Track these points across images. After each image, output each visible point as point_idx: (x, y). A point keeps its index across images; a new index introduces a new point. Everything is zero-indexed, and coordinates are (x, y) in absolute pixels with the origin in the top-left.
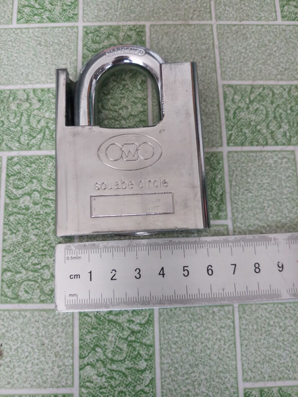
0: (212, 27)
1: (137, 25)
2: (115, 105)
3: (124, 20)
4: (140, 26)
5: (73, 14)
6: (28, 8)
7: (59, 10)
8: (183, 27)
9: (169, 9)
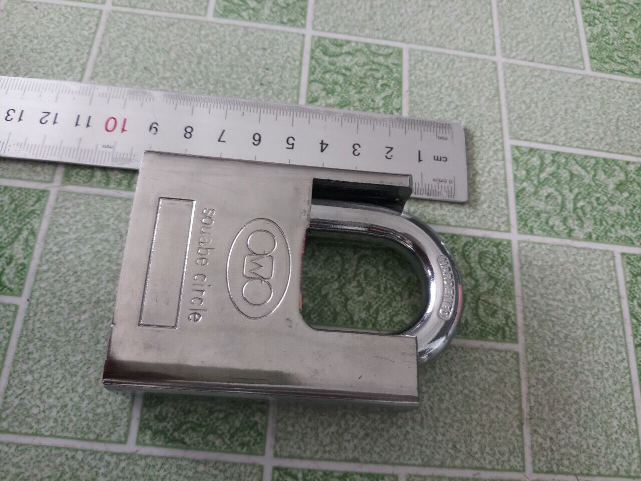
0: (519, 471)
1: (516, 329)
3: (525, 307)
4: (516, 334)
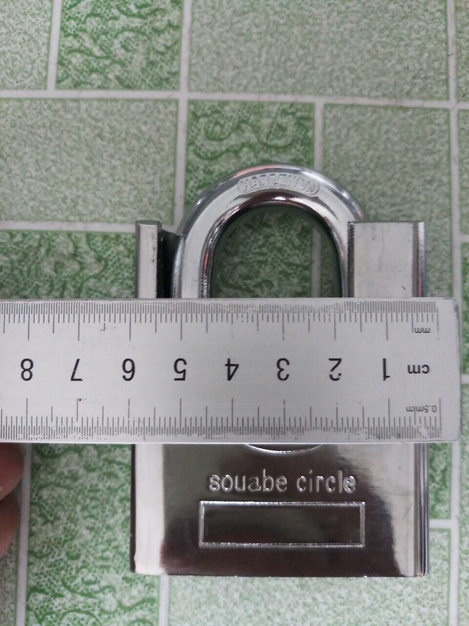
0: (448, 115)
1: (298, 104)
2: (248, 277)
3: (271, 91)
4: (304, 105)
5: (169, 73)
6: (78, 55)
7: (141, 63)
8: (389, 112)
9: (363, 71)
